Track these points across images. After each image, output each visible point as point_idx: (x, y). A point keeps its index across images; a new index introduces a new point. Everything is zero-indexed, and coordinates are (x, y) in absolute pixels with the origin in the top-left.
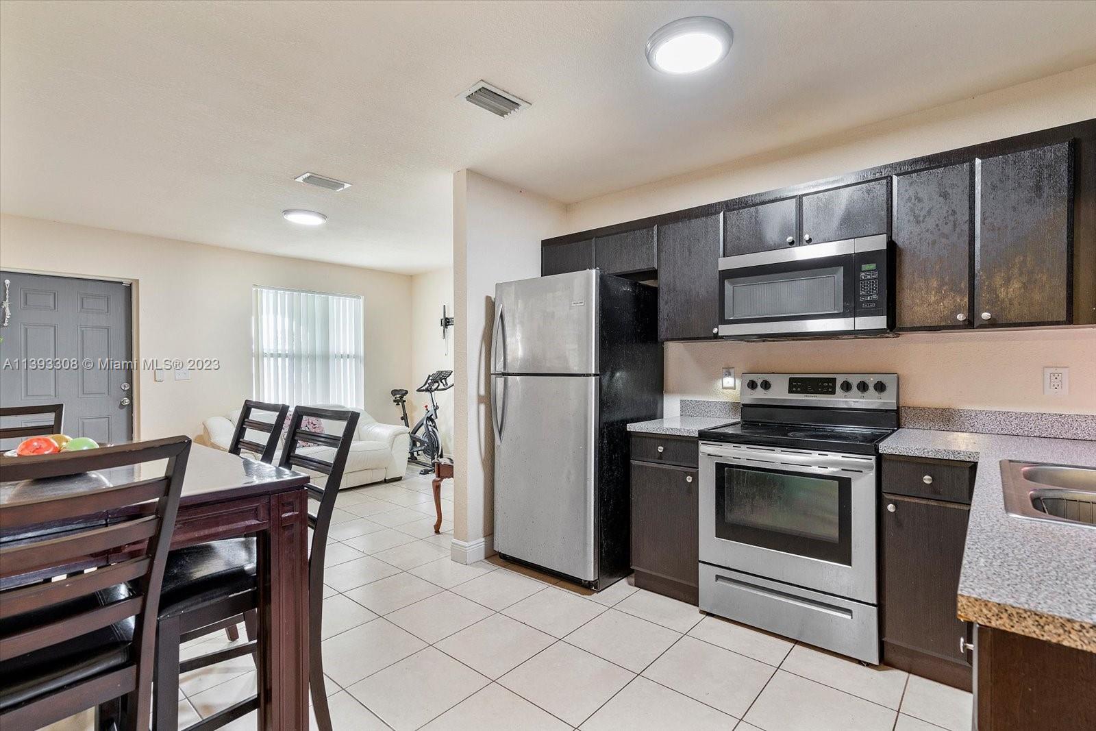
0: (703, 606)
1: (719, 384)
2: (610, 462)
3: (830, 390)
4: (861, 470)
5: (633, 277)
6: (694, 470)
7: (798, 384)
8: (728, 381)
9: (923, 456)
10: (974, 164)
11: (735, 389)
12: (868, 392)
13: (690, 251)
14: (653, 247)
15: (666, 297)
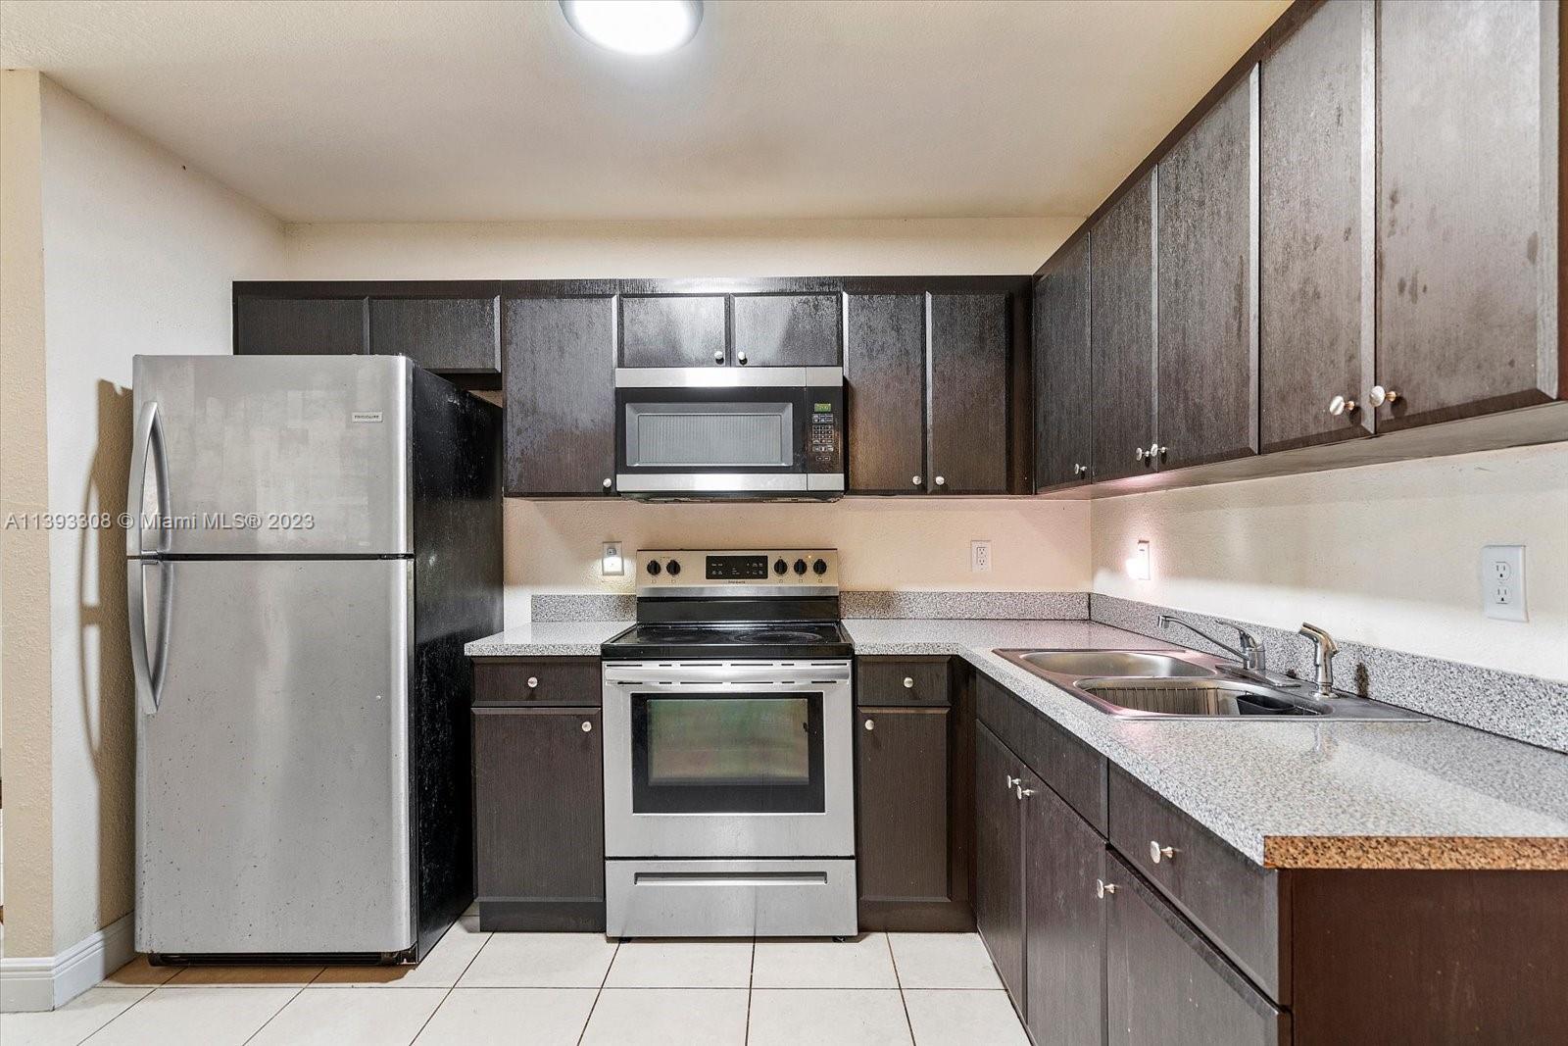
0: (612, 931)
1: (597, 565)
2: (432, 718)
3: (761, 572)
4: (833, 680)
5: (461, 381)
6: (594, 711)
7: (721, 567)
8: (613, 563)
9: (903, 653)
10: (924, 298)
11: (622, 573)
12: (807, 573)
13: (561, 349)
14: (491, 333)
15: (518, 422)
